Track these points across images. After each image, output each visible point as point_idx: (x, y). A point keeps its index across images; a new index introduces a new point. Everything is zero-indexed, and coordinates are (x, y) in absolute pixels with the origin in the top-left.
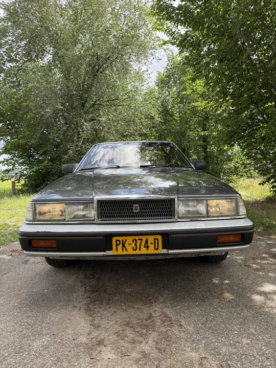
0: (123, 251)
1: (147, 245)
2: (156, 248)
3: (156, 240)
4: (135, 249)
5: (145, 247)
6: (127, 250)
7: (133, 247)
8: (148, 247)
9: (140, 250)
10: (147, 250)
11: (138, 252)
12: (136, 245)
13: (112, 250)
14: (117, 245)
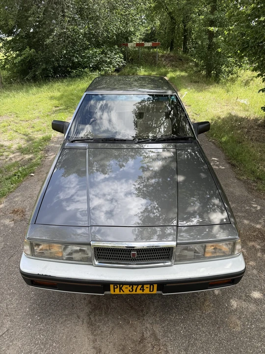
0: (120, 291)
1: (143, 288)
2: (151, 290)
3: (152, 286)
4: (131, 291)
5: (140, 289)
6: (123, 292)
7: (130, 290)
8: (143, 290)
9: (136, 291)
10: (143, 291)
11: (134, 292)
12: (132, 288)
13: (110, 291)
14: (114, 288)
